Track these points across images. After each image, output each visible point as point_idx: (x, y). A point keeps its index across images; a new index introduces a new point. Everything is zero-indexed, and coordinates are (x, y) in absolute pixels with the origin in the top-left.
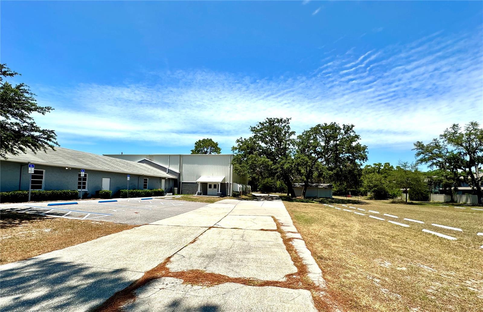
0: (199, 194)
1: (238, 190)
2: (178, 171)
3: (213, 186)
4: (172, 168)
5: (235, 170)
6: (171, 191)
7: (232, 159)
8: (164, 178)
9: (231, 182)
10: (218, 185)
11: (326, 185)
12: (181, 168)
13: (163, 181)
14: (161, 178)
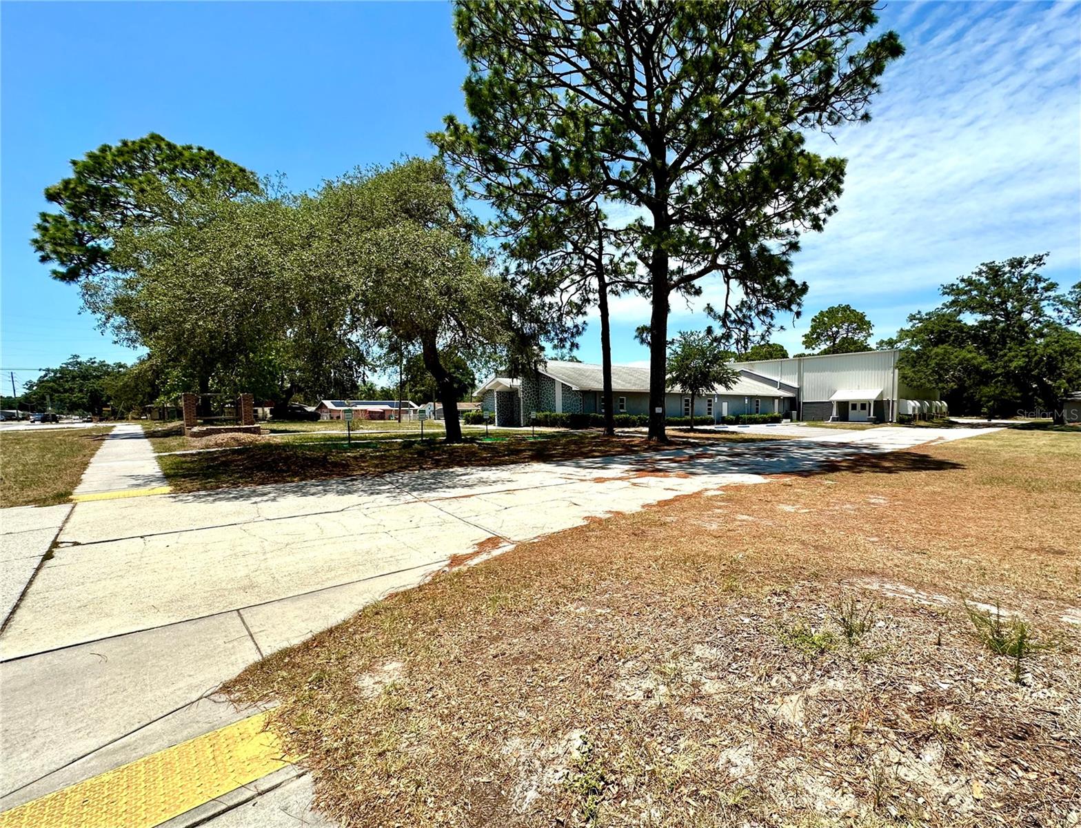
0: (834, 420)
1: (907, 411)
2: (796, 385)
3: (859, 407)
4: (785, 381)
5: (902, 377)
6: (787, 416)
7: (897, 359)
8: (778, 398)
9: (895, 399)
10: (870, 404)
12: (800, 379)
13: (777, 401)
14: (774, 398)
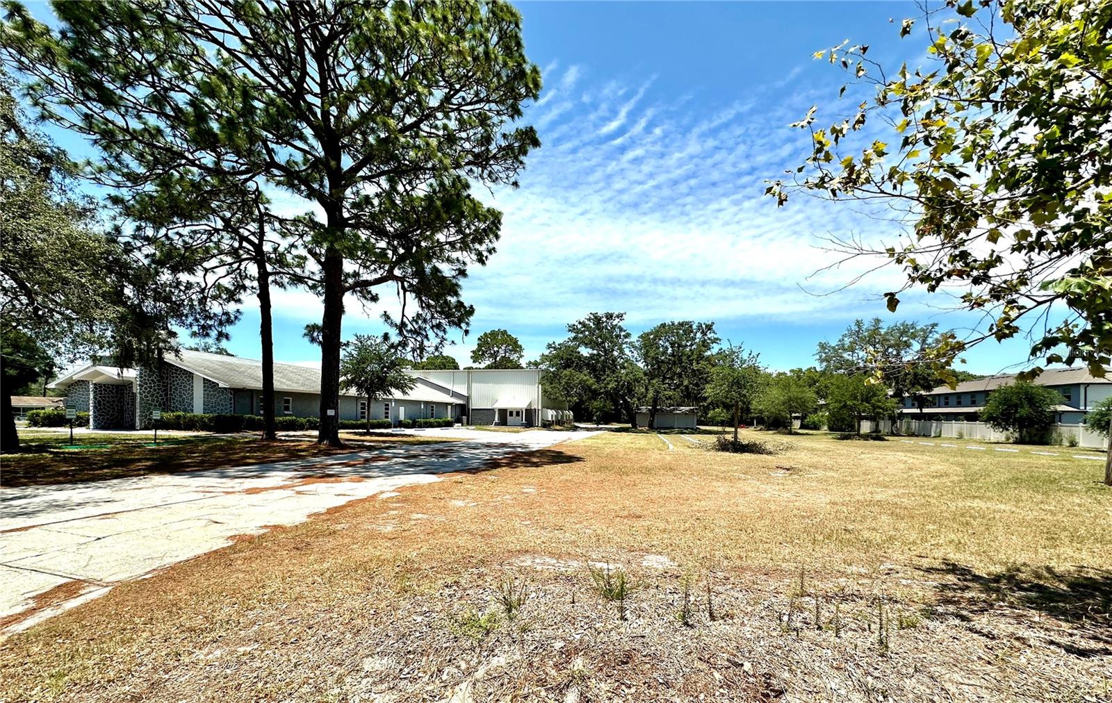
0: (496, 424)
1: (548, 418)
2: (465, 394)
3: (514, 414)
4: (456, 390)
5: (544, 391)
6: (459, 421)
7: (540, 377)
8: (451, 404)
9: (540, 408)
10: (522, 412)
11: (688, 408)
12: (469, 388)
13: (449, 407)
14: (447, 404)
